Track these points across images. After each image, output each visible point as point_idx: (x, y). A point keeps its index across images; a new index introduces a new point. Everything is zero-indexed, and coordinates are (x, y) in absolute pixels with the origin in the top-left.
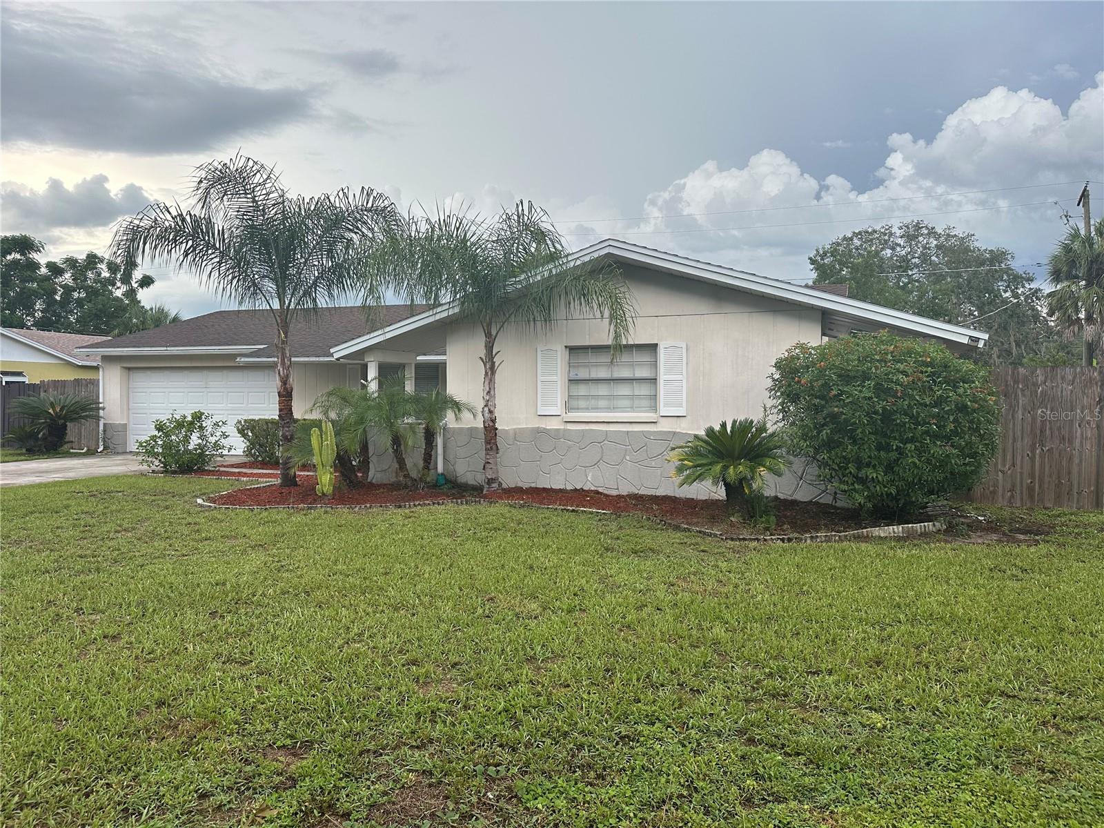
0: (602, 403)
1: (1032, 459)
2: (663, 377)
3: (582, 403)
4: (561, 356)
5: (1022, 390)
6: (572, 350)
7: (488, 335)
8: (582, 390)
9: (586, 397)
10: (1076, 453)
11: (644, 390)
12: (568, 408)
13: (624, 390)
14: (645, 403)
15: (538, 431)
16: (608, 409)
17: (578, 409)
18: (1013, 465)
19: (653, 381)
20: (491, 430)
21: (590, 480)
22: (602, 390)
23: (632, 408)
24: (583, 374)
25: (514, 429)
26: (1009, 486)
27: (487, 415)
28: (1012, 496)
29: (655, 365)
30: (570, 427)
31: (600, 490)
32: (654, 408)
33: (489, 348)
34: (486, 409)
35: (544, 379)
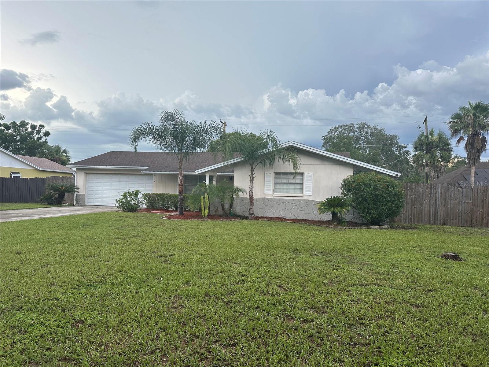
0: (285, 190)
1: (412, 210)
2: (305, 183)
3: (278, 190)
4: (273, 175)
5: (409, 190)
6: (276, 173)
7: (252, 168)
8: (278, 186)
9: (280, 188)
10: (423, 208)
11: (298, 187)
12: (274, 192)
13: (292, 186)
14: (299, 191)
15: (264, 199)
16: (287, 192)
17: (277, 192)
18: (406, 212)
19: (302, 184)
20: (251, 198)
21: (281, 215)
22: (285, 186)
23: (295, 192)
24: (279, 181)
25: (256, 198)
26: (405, 218)
27: (251, 193)
28: (406, 221)
29: (302, 179)
30: (275, 198)
31: (284, 217)
32: (302, 192)
33: (252, 172)
34: (251, 191)
35: (267, 182)
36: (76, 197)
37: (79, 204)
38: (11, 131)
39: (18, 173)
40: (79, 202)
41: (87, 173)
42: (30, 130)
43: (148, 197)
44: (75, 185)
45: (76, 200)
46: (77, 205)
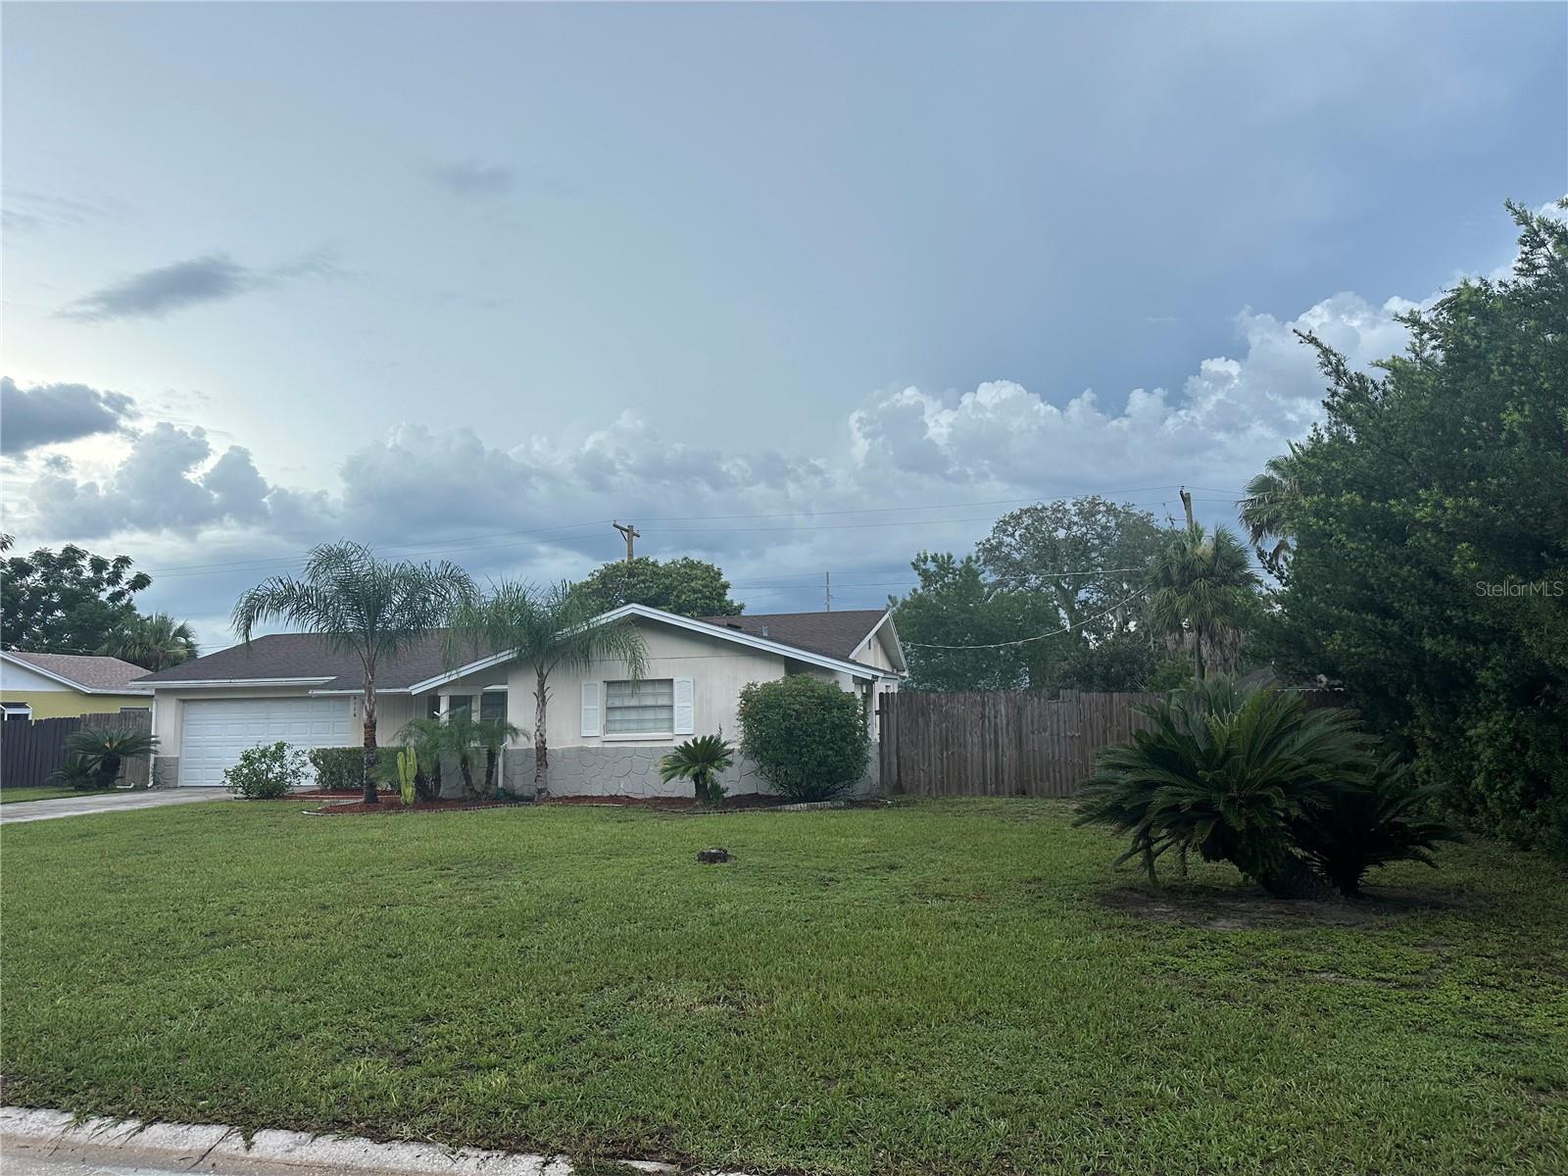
0: (633, 726)
1: (942, 760)
2: (676, 705)
3: (618, 726)
4: (600, 689)
5: (933, 710)
6: (609, 684)
7: (540, 675)
8: (617, 715)
9: (619, 721)
10: (969, 755)
11: (664, 714)
12: (607, 730)
13: (650, 715)
14: (666, 724)
15: (582, 749)
16: (638, 730)
17: (614, 731)
18: (930, 765)
19: (671, 707)
20: (542, 750)
21: (622, 788)
22: (633, 715)
23: (656, 730)
24: (617, 703)
25: (563, 749)
26: (927, 781)
27: (538, 738)
29: (671, 695)
30: (607, 745)
31: (630, 795)
32: (671, 729)
33: (541, 685)
34: (538, 733)
35: (587, 707)
36: (155, 765)
37: (160, 784)
38: (34, 579)
39: (22, 705)
40: (163, 777)
41: (184, 701)
42: (88, 573)
43: (321, 758)
44: (153, 734)
45: (154, 775)
46: (155, 787)
